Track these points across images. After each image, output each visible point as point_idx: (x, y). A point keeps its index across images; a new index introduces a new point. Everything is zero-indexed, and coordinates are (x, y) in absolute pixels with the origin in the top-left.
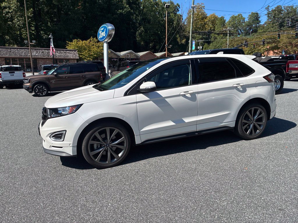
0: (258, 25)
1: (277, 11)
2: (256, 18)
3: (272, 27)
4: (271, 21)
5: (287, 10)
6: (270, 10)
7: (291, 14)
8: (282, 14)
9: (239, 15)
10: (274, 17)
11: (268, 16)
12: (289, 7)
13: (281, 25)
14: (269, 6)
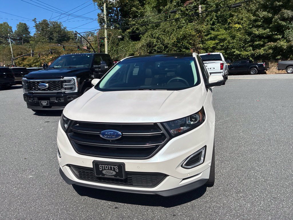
0: (28, 35)
1: (45, 25)
2: (24, 28)
3: (43, 39)
4: (40, 34)
5: (53, 25)
6: (38, 23)
7: (58, 29)
8: (49, 28)
9: (5, 24)
10: (42, 30)
11: (37, 28)
12: (54, 22)
13: (51, 39)
14: (35, 19)
